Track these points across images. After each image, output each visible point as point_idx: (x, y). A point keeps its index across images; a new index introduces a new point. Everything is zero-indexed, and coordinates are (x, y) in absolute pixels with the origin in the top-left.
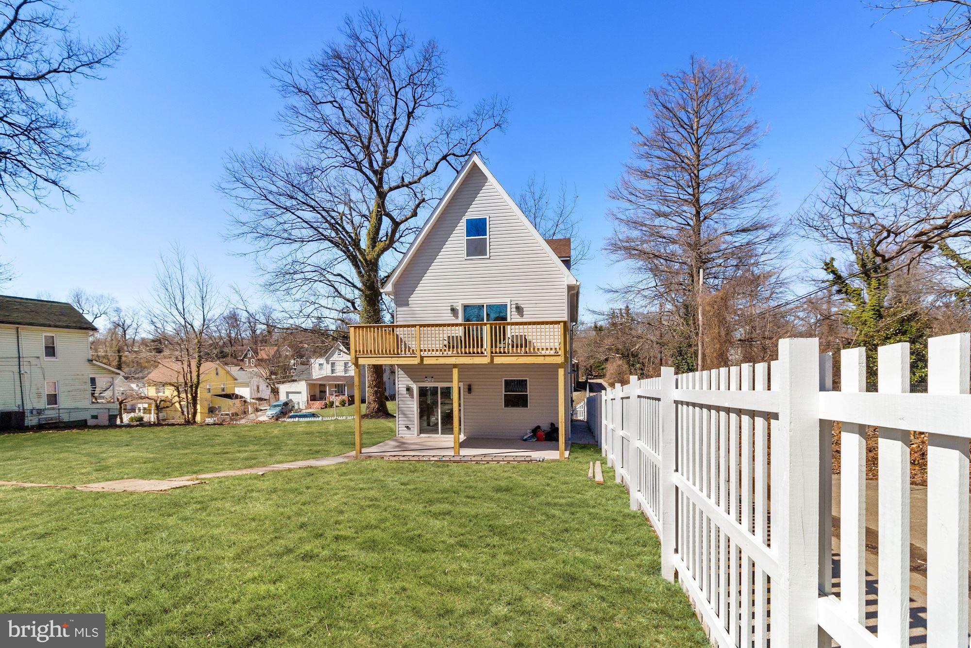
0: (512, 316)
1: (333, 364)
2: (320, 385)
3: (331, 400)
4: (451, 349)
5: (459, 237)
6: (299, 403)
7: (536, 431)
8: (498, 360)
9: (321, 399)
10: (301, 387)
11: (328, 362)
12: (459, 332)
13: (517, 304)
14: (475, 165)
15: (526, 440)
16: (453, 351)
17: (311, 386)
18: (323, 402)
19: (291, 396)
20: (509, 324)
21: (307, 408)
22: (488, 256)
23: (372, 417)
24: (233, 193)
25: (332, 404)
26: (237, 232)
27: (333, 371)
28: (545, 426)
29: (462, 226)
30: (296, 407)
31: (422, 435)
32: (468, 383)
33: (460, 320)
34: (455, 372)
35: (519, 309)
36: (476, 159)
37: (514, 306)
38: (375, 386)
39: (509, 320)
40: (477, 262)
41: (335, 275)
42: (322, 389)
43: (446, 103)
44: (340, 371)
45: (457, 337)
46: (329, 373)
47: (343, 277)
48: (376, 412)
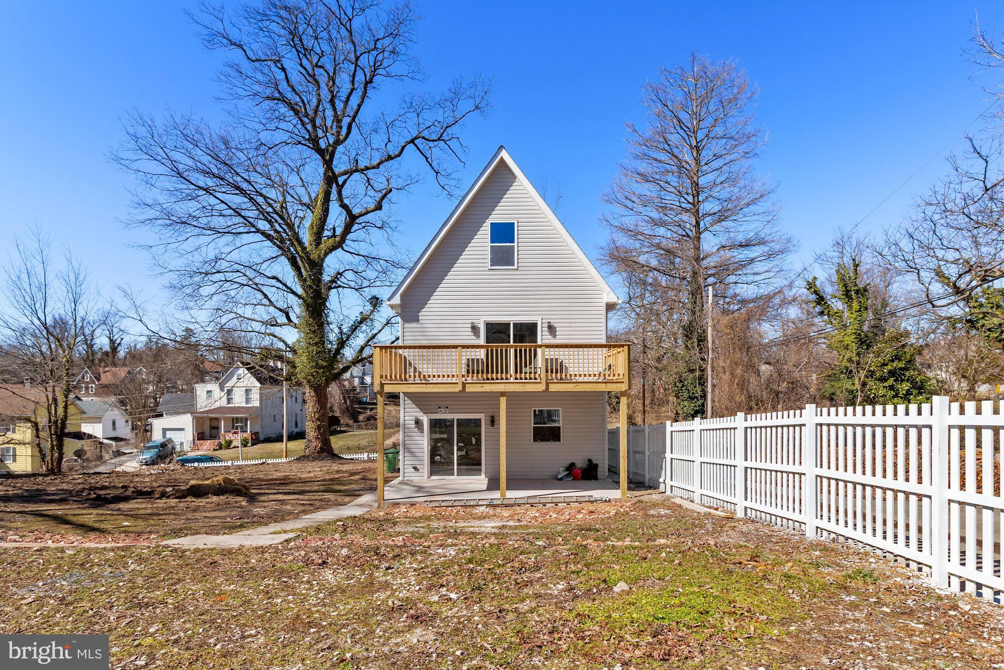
0: (543, 336)
1: (229, 392)
2: (211, 419)
3: (227, 438)
4: (470, 375)
5: (482, 242)
6: (182, 444)
7: (571, 468)
8: (553, 388)
9: (212, 437)
10: (186, 421)
11: (222, 389)
12: (481, 354)
13: (549, 322)
14: (502, 161)
15: (561, 479)
16: (473, 377)
17: (199, 421)
18: (217, 442)
19: (169, 435)
20: (540, 346)
21: (192, 450)
22: (516, 267)
23: (314, 459)
24: (135, 166)
25: (229, 444)
26: (143, 217)
27: (229, 401)
28: (581, 463)
29: (485, 231)
30: (178, 449)
31: (433, 477)
32: (491, 414)
33: (482, 341)
34: (503, 401)
35: (552, 329)
36: (504, 154)
37: (546, 325)
38: (318, 419)
39: (539, 342)
40: (502, 272)
41: (269, 278)
42: (215, 424)
43: (411, 75)
44: (239, 400)
45: (478, 360)
46: (223, 403)
47: (278, 280)
48: (318, 452)
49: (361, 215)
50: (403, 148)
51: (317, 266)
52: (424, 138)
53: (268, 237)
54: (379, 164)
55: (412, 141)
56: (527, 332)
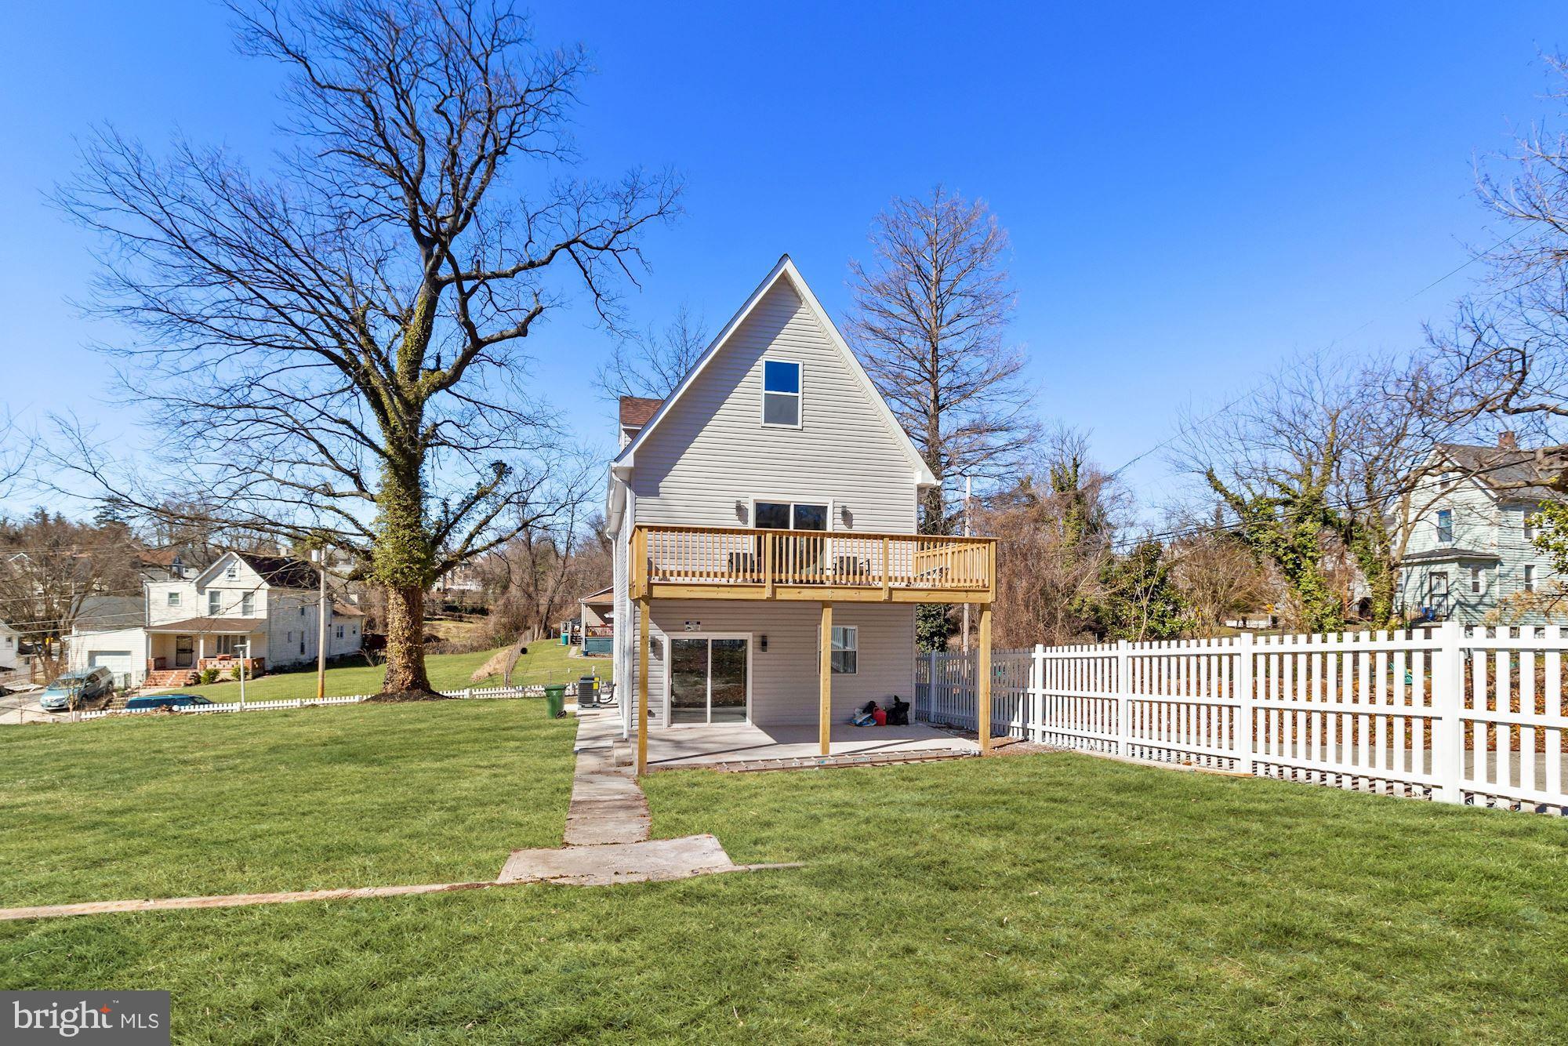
0: (833, 523)
1: (214, 596)
2: (180, 637)
3: (210, 667)
4: (734, 574)
5: (752, 388)
6: (127, 676)
7: (870, 708)
9: (179, 665)
10: (136, 641)
11: (201, 589)
12: (748, 545)
13: (844, 507)
14: (785, 279)
16: (737, 577)
17: (158, 638)
18: (190, 672)
19: (101, 661)
20: (830, 535)
21: (145, 686)
22: (799, 426)
23: (403, 699)
24: (100, 218)
25: (212, 676)
26: (120, 302)
27: (213, 609)
28: (881, 703)
29: (758, 372)
30: (119, 683)
31: (675, 726)
32: (760, 633)
33: (751, 525)
34: (827, 614)
35: (847, 516)
36: (789, 266)
37: (840, 511)
38: (408, 639)
39: (828, 530)
40: (780, 433)
42: (185, 644)
44: (231, 607)
45: (745, 555)
46: (206, 613)
48: (408, 689)
49: (491, 341)
50: (554, 253)
51: (414, 408)
52: (584, 243)
53: (336, 360)
54: (514, 272)
55: (567, 246)
56: (812, 518)
